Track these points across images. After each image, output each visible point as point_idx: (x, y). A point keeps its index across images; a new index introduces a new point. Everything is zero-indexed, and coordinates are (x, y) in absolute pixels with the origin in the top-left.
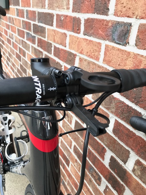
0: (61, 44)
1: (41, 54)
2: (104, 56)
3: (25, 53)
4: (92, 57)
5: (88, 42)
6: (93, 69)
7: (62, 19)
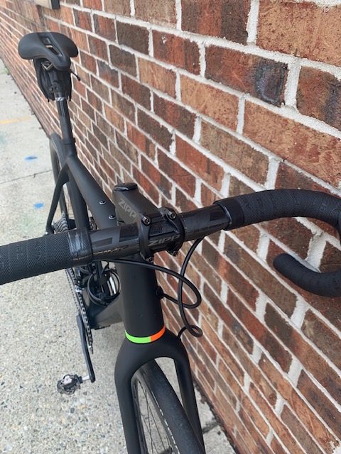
0: (165, 92)
1: (131, 107)
2: (245, 122)
3: (100, 102)
4: (223, 123)
5: (214, 92)
6: (227, 144)
7: (164, 42)
